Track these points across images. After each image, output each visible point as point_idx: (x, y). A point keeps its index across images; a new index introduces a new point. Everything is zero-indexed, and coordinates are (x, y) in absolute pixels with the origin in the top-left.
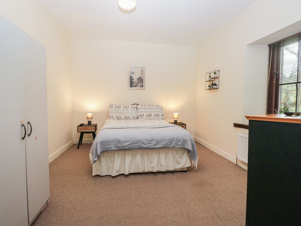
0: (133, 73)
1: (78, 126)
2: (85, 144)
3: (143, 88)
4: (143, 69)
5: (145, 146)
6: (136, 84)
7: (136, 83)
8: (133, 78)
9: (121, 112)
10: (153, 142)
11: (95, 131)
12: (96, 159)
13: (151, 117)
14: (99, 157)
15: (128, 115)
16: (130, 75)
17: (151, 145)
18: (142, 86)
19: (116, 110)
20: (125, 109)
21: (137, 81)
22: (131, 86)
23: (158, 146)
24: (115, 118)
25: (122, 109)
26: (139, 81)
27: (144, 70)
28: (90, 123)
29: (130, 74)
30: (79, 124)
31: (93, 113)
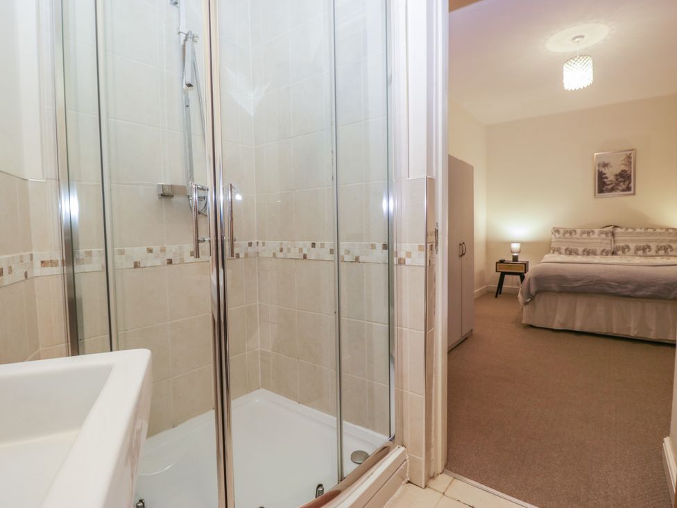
0: (605, 165)
1: (497, 263)
2: (506, 294)
3: (632, 192)
4: (630, 154)
5: (612, 291)
6: (611, 186)
7: (612, 184)
8: (605, 174)
9: (577, 241)
10: (629, 286)
11: (525, 272)
12: (528, 300)
13: (650, 251)
14: (532, 297)
15: (590, 247)
16: (599, 171)
17: (624, 290)
18: (628, 189)
19: (566, 238)
20: (585, 236)
21: (614, 180)
22: (601, 191)
23: (640, 293)
24: (563, 251)
25: (578, 236)
26: (620, 180)
27: (632, 155)
28: (515, 259)
29: (597, 168)
30: (498, 260)
31: (522, 244)
